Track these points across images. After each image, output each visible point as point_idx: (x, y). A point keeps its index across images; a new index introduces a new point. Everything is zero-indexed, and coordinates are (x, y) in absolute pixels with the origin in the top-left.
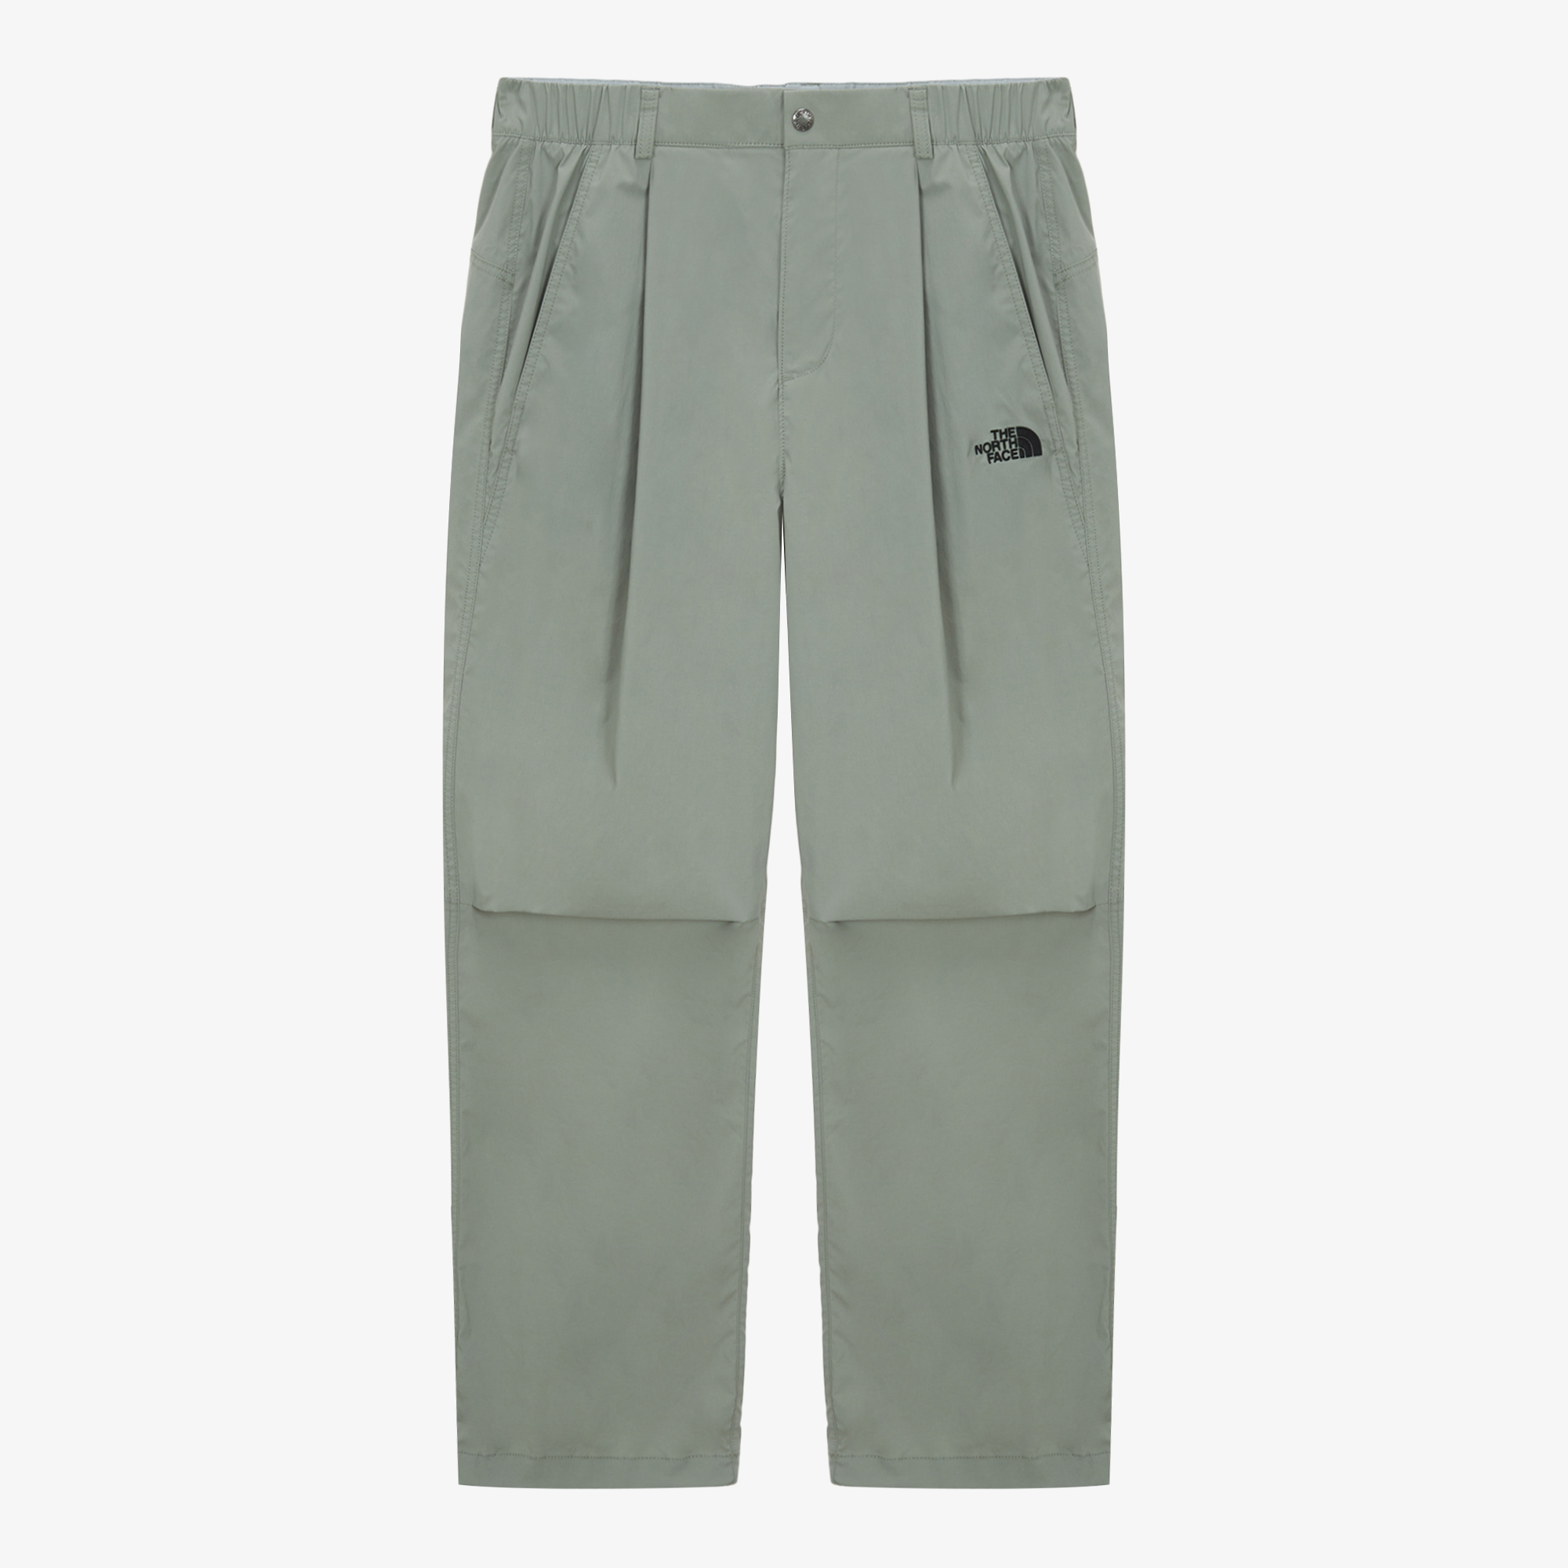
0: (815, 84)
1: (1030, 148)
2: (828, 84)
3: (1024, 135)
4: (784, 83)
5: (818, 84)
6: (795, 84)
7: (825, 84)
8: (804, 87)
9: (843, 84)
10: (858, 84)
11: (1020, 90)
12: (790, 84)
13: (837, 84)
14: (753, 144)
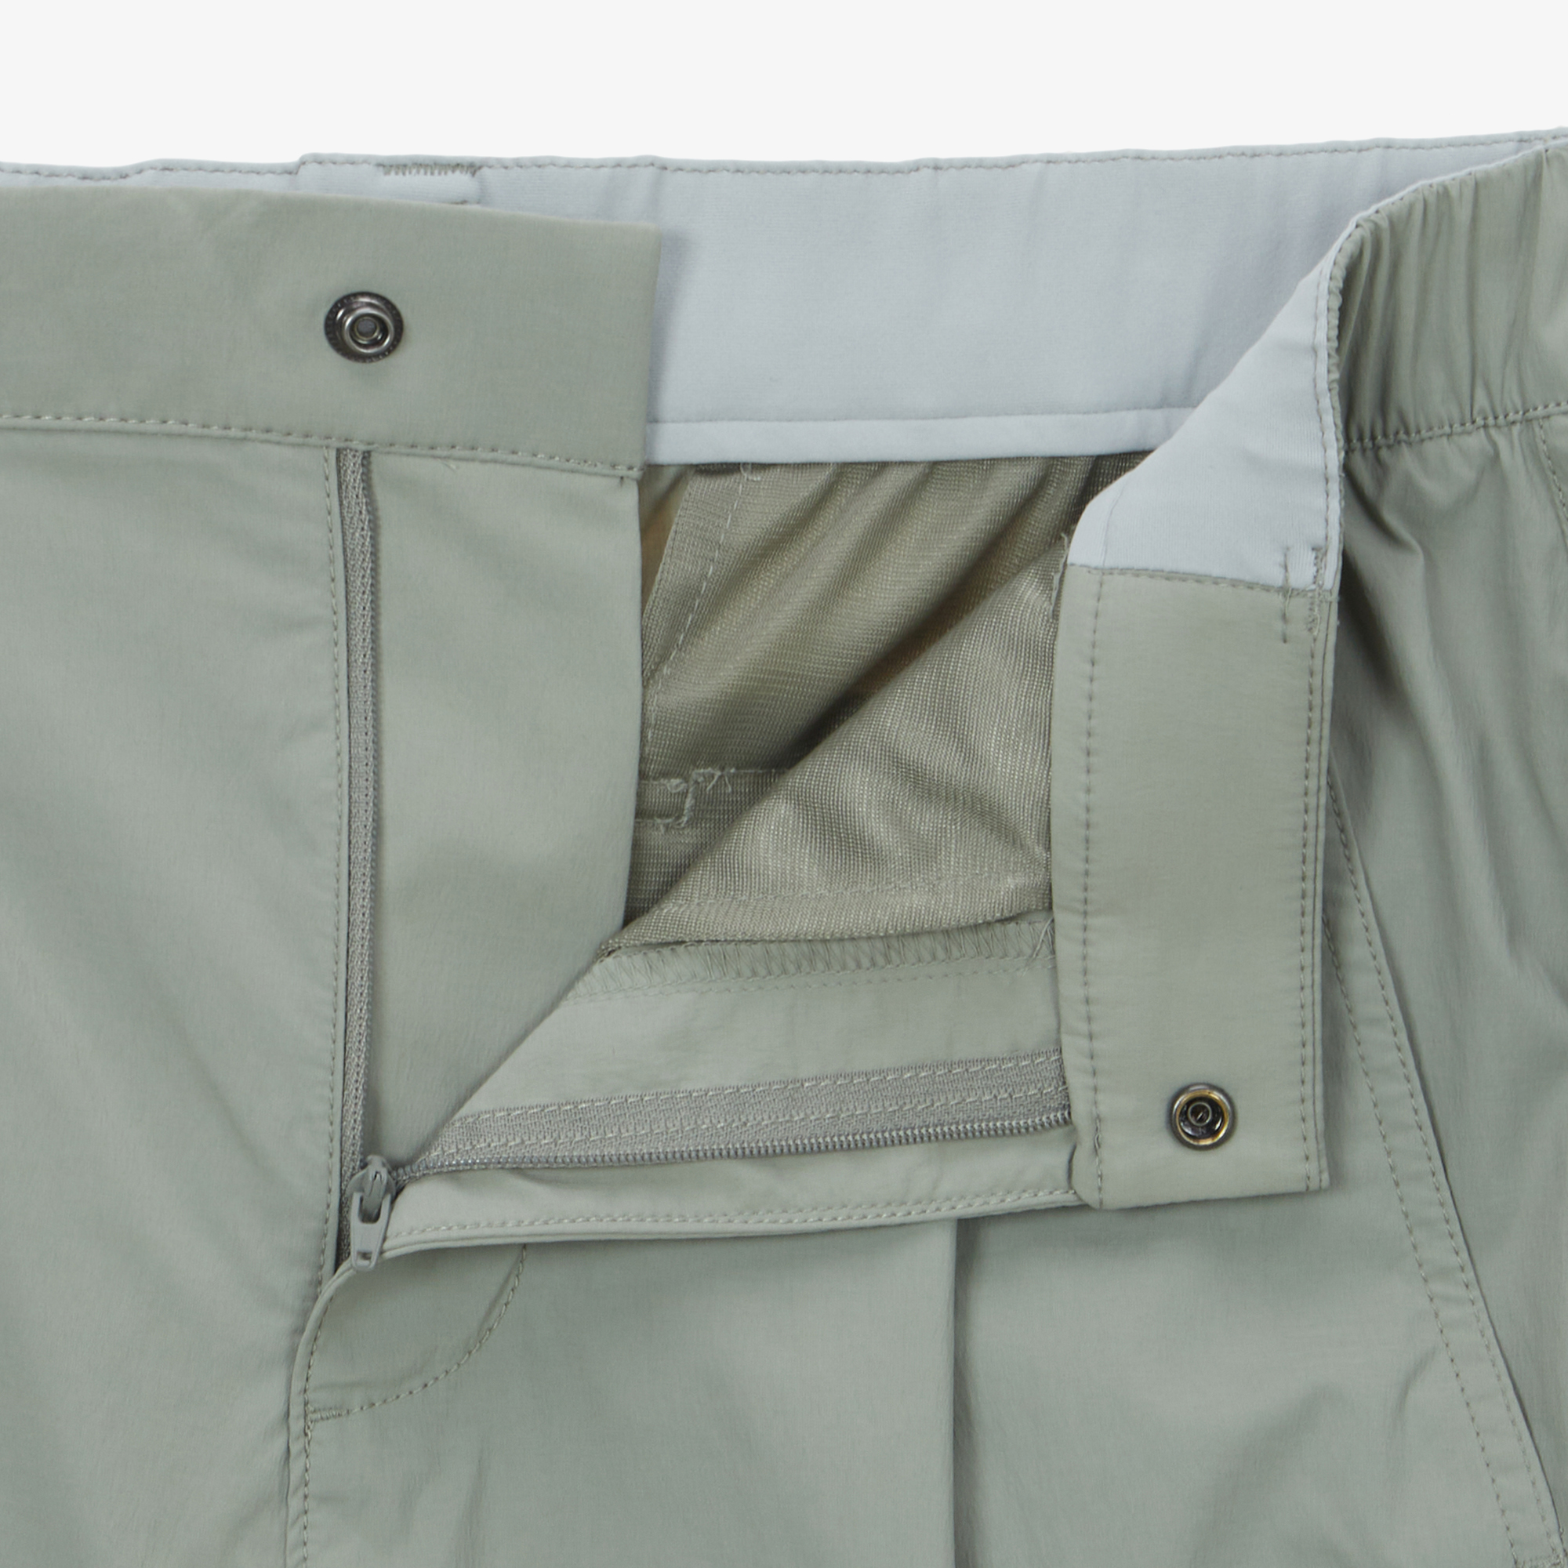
0: (456, 166)
1: (1512, 459)
2: (519, 164)
3: (1481, 399)
4: (291, 157)
5: (472, 167)
6: (352, 161)
7: (504, 165)
8: (394, 180)
9: (600, 165)
10: (679, 167)
11: (1463, 214)
12: (319, 160)
13: (569, 164)
14: (111, 422)
